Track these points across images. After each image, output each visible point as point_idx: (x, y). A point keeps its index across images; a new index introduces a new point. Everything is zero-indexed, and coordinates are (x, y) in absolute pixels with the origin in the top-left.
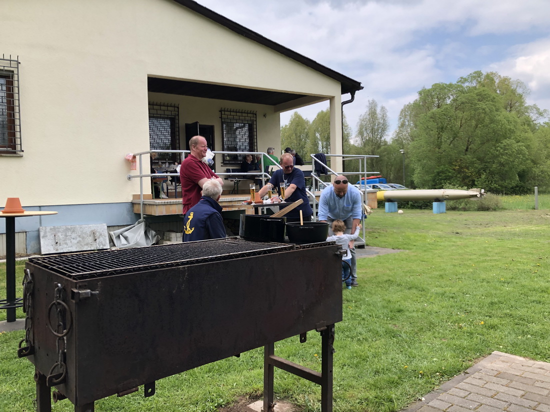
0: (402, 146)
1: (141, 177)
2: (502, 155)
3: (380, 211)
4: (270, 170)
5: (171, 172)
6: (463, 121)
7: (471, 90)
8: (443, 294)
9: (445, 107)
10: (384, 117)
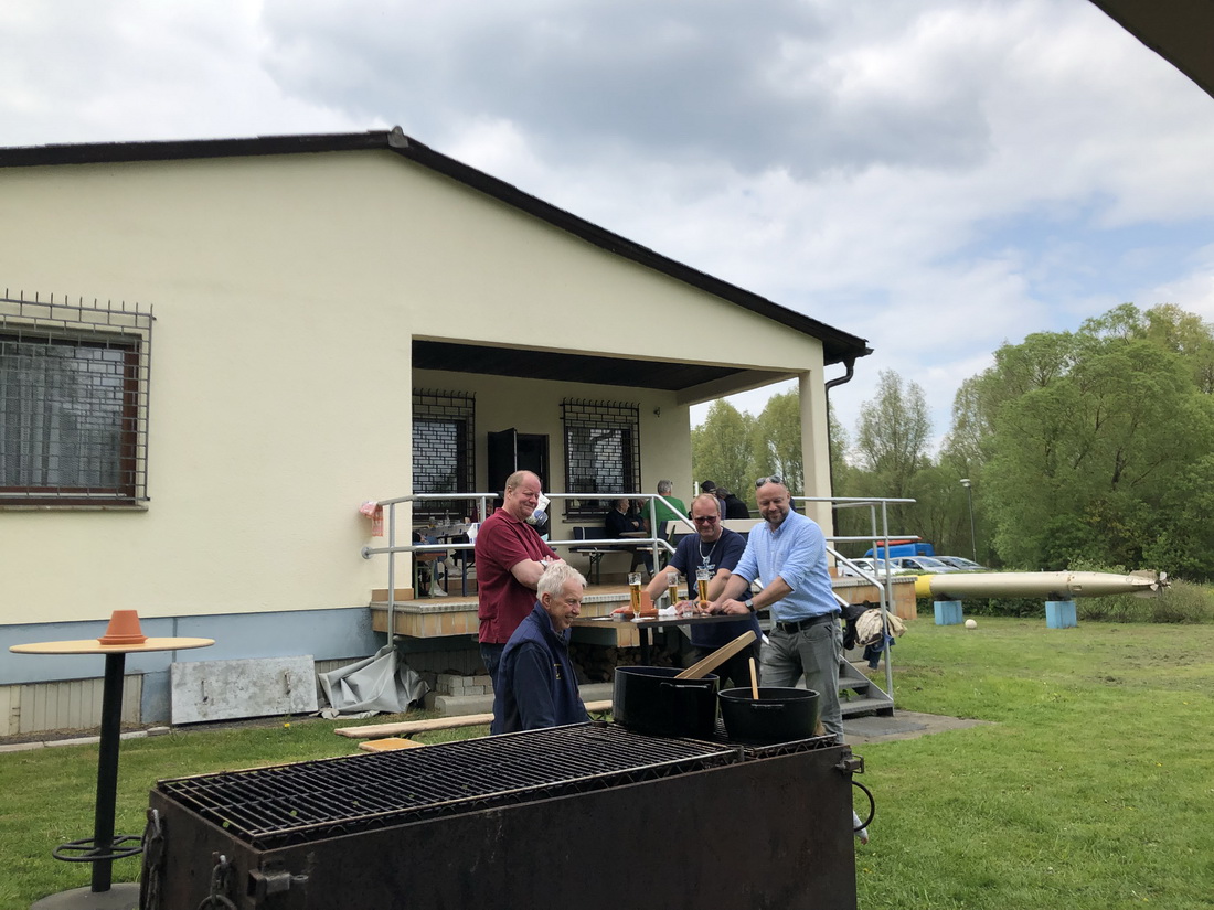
0: (965, 469)
1: (392, 552)
2: (1203, 490)
3: (924, 621)
4: (669, 531)
5: (456, 540)
6: (1103, 415)
7: (1114, 346)
8: (1091, 841)
9: (1059, 384)
10: (918, 407)
